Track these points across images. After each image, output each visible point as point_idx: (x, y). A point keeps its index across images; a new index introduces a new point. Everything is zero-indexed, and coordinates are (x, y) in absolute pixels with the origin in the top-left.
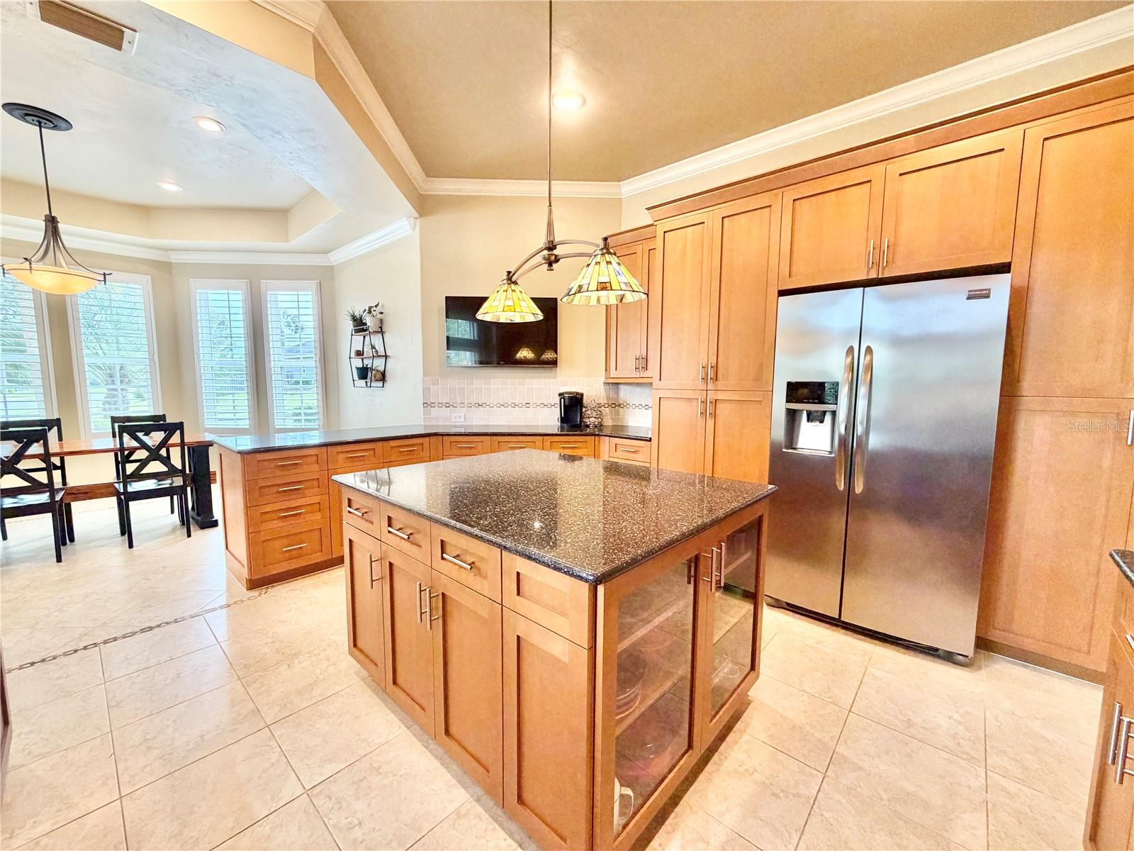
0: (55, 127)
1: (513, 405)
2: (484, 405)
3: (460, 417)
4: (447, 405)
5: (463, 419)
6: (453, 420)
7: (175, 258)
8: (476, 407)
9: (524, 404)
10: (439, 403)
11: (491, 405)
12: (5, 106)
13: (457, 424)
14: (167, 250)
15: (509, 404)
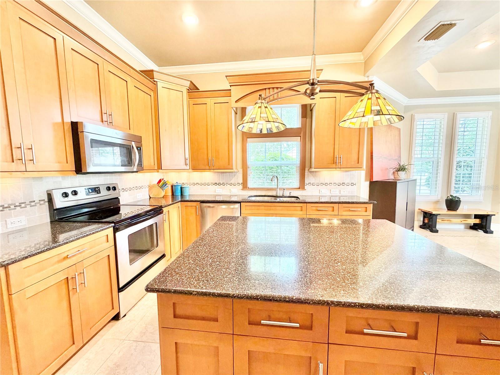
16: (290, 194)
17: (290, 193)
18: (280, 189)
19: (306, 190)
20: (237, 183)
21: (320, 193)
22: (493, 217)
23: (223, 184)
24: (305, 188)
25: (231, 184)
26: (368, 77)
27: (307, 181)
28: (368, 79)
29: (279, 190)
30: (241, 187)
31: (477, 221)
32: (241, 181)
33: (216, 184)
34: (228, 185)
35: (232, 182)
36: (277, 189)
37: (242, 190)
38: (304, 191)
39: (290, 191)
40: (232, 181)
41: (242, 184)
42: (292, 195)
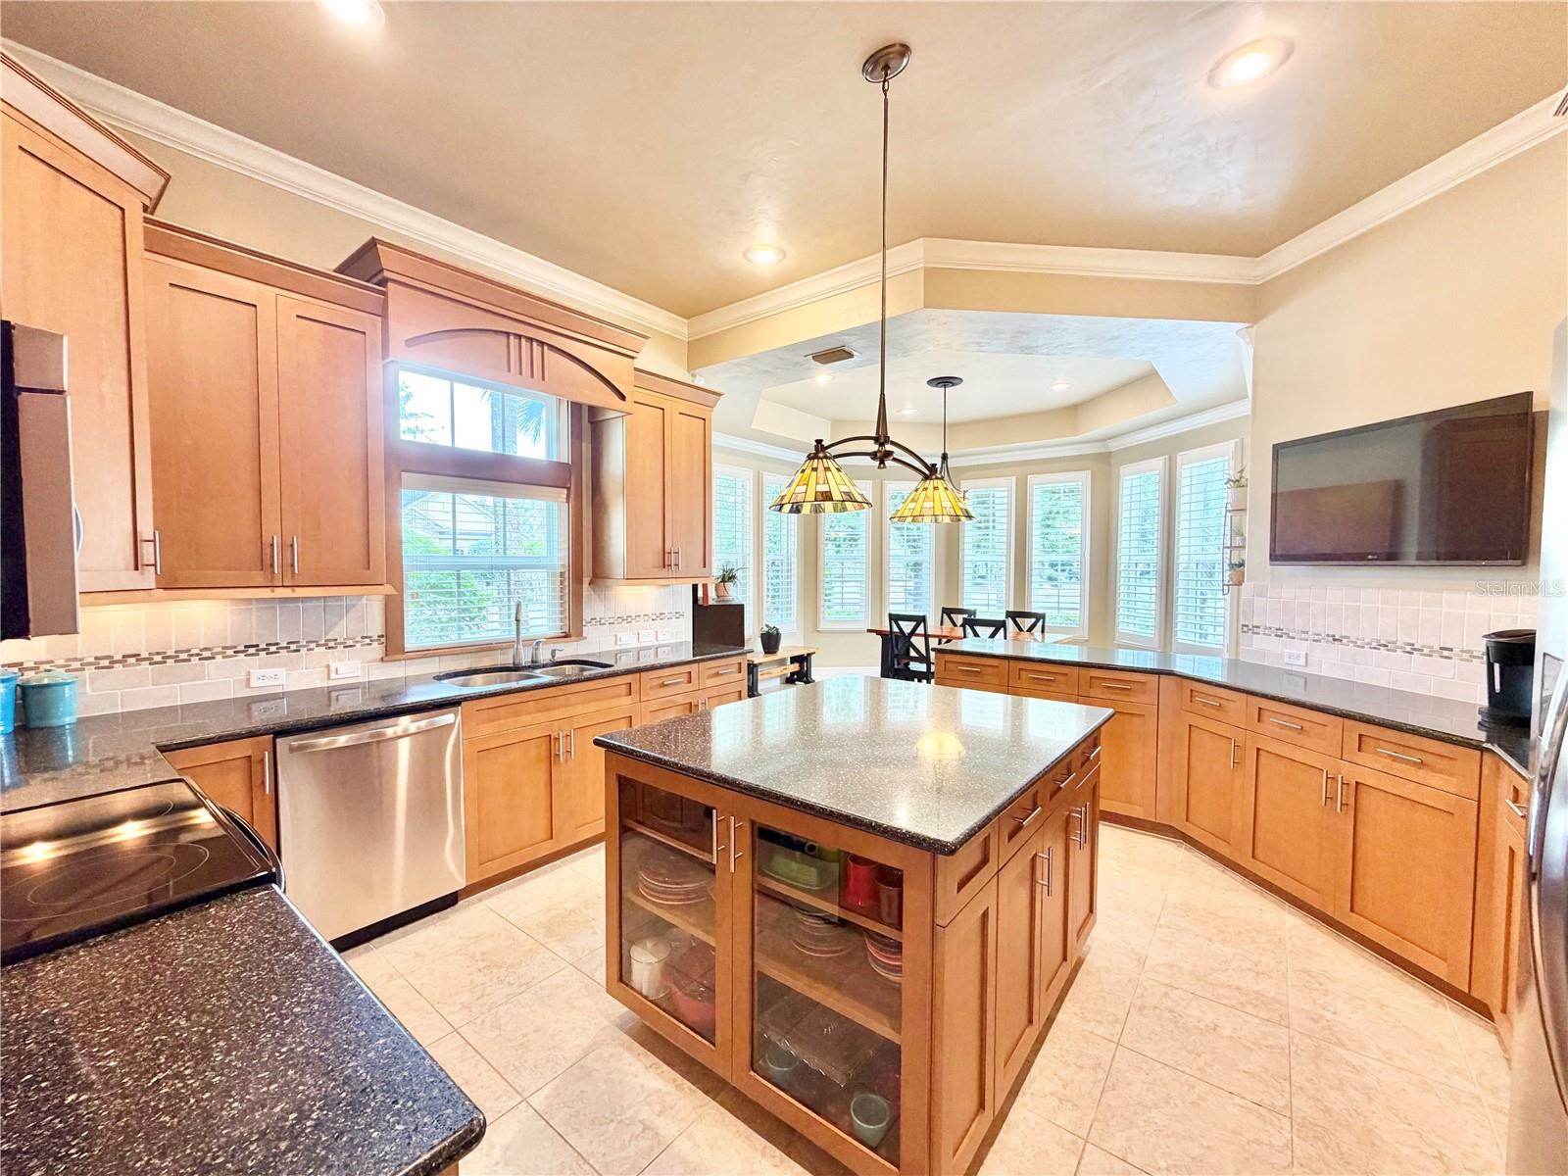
0: (953, 385)
1: (1408, 648)
2: (1344, 641)
3: (1298, 658)
4: (1279, 633)
5: (1302, 661)
6: (1286, 660)
7: (1114, 446)
8: (1328, 642)
9: (1436, 648)
10: (1266, 628)
11: (1359, 643)
12: (930, 382)
13: (1294, 668)
14: (1104, 440)
15: (1399, 644)
16: (553, 657)
17: (553, 651)
18: (528, 642)
19: (586, 638)
20: (359, 639)
21: (616, 644)
22: (813, 656)
23: (293, 647)
24: (584, 635)
25: (332, 644)
26: (694, 376)
27: (587, 615)
28: (693, 381)
29: (524, 646)
30: (377, 650)
31: (795, 667)
32: (376, 627)
33: (251, 649)
34: (316, 649)
35: (339, 632)
36: (518, 643)
37: (382, 660)
38: (581, 643)
39: (553, 647)
40: (337, 629)
41: (383, 640)
42: (559, 656)
